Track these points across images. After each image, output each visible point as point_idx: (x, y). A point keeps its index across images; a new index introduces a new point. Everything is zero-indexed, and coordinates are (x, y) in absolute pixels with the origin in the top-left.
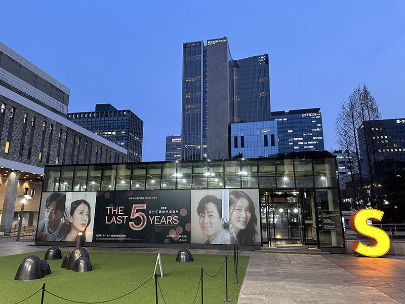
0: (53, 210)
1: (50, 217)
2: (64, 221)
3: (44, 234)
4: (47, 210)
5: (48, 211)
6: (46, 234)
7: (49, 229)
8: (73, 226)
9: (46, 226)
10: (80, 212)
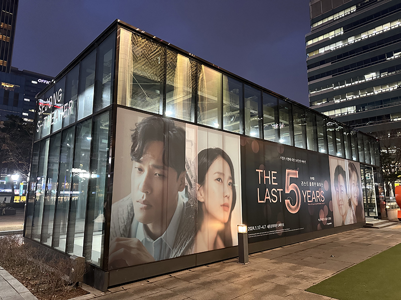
0: (155, 167)
1: (148, 187)
2: (186, 200)
3: (133, 242)
4: (137, 165)
5: (141, 170)
6: (139, 243)
7: (150, 226)
8: (207, 212)
9: (139, 215)
10: (217, 176)
